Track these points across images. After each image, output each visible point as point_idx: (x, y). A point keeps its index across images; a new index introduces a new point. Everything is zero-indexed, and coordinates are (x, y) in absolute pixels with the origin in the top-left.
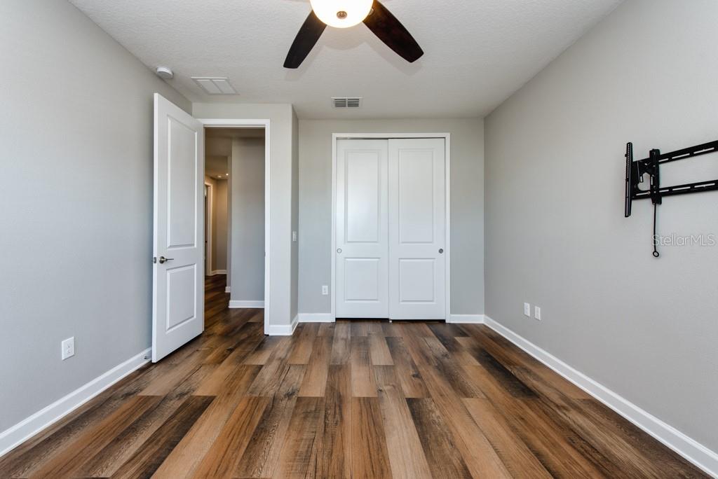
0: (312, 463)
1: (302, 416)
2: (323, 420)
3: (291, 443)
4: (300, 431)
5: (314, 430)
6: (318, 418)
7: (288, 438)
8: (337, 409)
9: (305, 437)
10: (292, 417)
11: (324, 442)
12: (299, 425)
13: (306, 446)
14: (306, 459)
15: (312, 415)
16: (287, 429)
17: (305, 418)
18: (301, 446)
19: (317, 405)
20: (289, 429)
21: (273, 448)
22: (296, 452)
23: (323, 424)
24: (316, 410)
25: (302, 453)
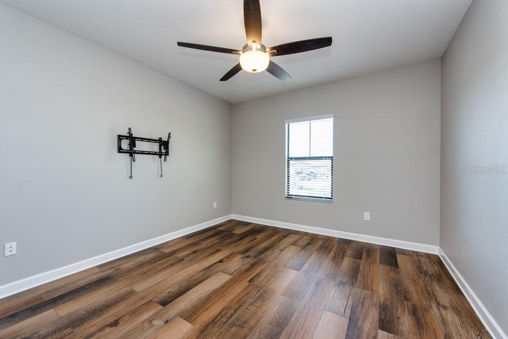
0: (259, 293)
1: (246, 325)
2: (235, 315)
3: (265, 307)
4: (254, 313)
5: (246, 310)
6: (236, 318)
7: (265, 311)
8: (216, 320)
9: (255, 308)
10: (254, 327)
11: (246, 300)
12: (253, 318)
13: (257, 302)
14: (260, 296)
15: (238, 323)
16: (262, 319)
17: (246, 322)
18: (259, 304)
19: (228, 331)
20: (262, 317)
21: (276, 309)
22: (264, 301)
23: (237, 312)
24: (233, 326)
25: (261, 300)
